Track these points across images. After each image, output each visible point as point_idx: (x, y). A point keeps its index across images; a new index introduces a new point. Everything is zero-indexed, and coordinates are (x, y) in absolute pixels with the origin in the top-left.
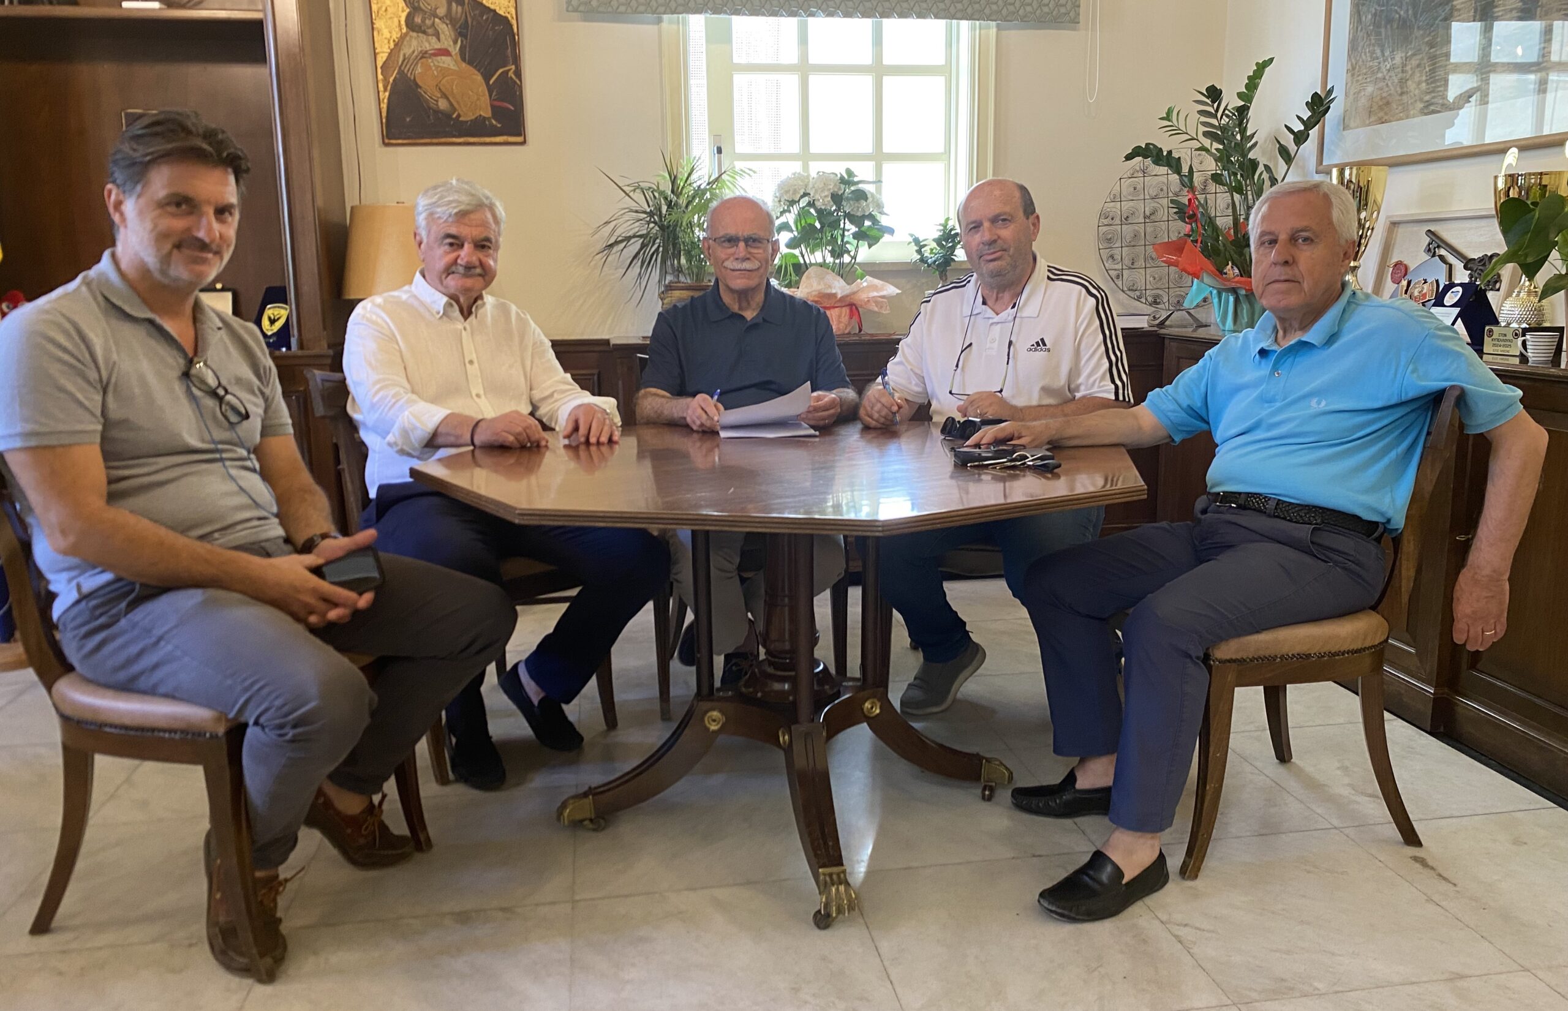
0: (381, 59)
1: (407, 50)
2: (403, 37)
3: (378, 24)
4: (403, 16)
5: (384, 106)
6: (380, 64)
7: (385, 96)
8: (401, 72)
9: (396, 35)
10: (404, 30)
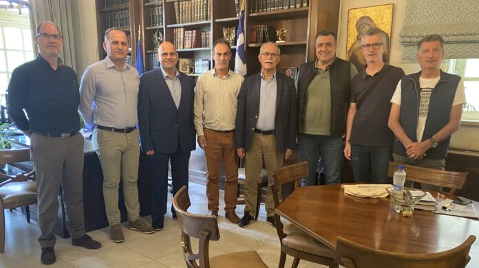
1: (355, 46)
3: (349, 38)
8: (353, 53)
9: (353, 42)
10: (356, 40)
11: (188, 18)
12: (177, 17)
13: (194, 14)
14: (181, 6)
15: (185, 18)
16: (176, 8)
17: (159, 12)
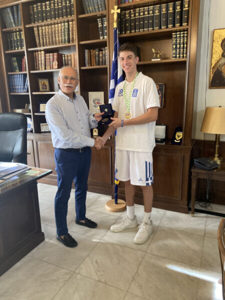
0: (213, 66)
2: (220, 59)
3: (214, 56)
4: (221, 53)
5: (211, 78)
6: (212, 67)
7: (212, 76)
8: (218, 69)
10: (221, 57)
11: (49, 42)
12: (37, 41)
13: (55, 37)
14: (40, 31)
15: (46, 42)
16: (36, 32)
17: (16, 37)
